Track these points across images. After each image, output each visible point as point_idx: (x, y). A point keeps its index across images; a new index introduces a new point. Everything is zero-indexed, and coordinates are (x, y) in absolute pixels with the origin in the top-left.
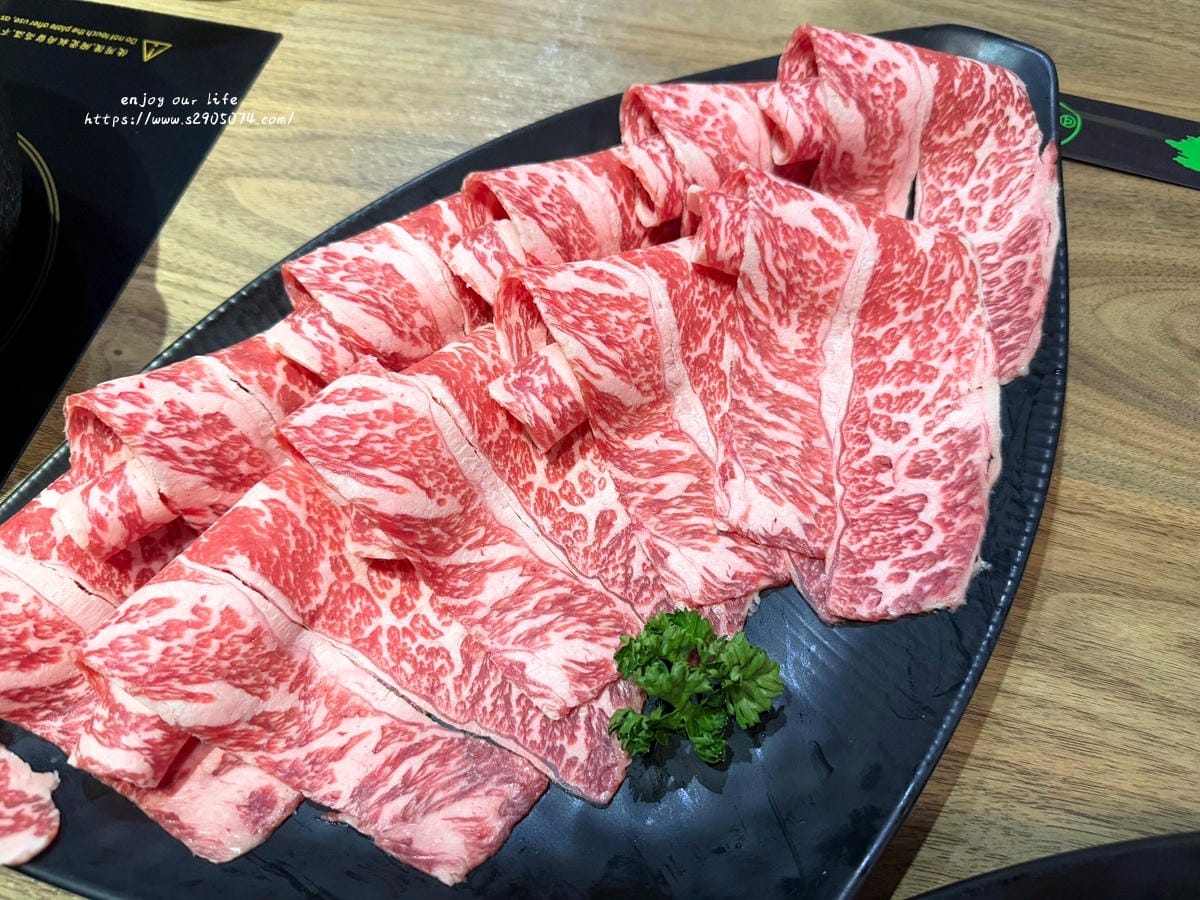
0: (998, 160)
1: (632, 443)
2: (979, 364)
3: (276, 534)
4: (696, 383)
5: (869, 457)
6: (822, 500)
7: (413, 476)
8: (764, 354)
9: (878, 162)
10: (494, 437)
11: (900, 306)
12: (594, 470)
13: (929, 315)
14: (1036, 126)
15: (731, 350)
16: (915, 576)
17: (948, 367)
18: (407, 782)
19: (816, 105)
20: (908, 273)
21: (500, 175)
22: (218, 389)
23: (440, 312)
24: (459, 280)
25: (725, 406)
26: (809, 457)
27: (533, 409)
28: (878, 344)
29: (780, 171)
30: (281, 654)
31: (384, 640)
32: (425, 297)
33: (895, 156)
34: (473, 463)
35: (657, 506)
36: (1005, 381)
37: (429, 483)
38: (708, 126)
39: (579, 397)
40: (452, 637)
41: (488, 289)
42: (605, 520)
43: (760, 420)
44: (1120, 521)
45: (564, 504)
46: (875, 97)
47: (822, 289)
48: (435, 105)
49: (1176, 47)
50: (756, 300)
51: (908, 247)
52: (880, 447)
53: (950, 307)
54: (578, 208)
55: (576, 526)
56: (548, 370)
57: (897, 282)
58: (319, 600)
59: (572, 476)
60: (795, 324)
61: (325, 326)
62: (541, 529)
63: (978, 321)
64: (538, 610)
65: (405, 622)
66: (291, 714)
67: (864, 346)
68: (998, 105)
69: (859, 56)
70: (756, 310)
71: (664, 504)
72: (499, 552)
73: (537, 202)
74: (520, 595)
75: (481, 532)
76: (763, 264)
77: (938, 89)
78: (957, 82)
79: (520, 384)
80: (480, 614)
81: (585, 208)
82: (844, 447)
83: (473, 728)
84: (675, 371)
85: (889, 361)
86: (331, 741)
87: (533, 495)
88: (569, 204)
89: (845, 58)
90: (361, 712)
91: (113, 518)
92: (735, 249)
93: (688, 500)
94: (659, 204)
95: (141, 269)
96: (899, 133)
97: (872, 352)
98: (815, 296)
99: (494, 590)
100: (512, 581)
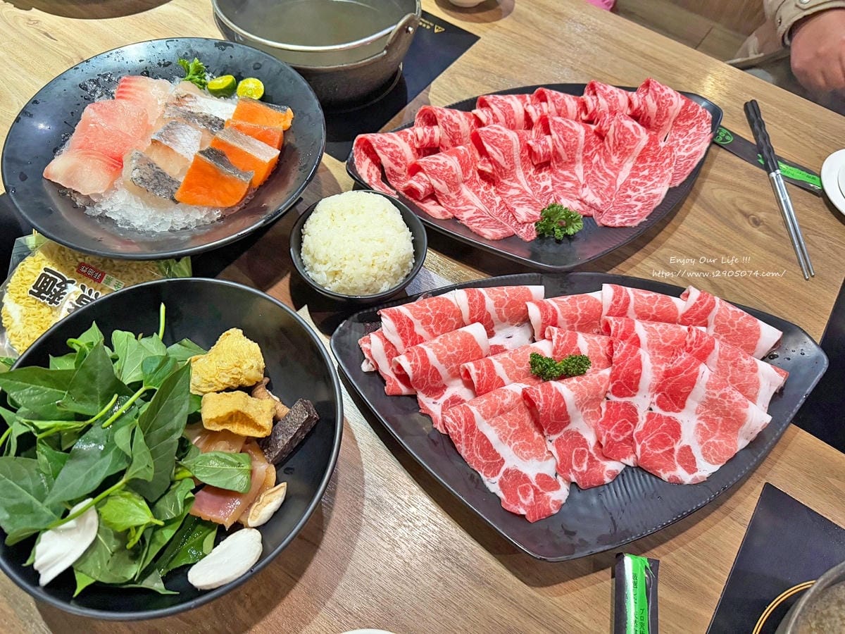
0: (695, 134)
1: (560, 171)
2: (666, 181)
3: (464, 157)
4: (583, 163)
5: (625, 194)
6: (608, 200)
7: (503, 153)
8: (606, 161)
9: (658, 123)
10: (524, 155)
11: (649, 160)
12: (547, 176)
13: (656, 165)
14: (710, 128)
15: (597, 158)
16: (626, 219)
17: (657, 180)
18: (480, 222)
19: (645, 100)
20: (654, 151)
21: (548, 90)
22: (460, 119)
23: (518, 122)
24: (526, 113)
25: (590, 172)
26: (608, 189)
27: (538, 148)
28: (640, 169)
29: (629, 115)
30: (457, 184)
31: (481, 194)
32: (516, 116)
33: (664, 123)
34: (517, 160)
35: (561, 188)
36: (671, 187)
37: (506, 158)
38: (610, 97)
39: (551, 151)
40: (498, 199)
41: (535, 118)
42: (546, 188)
43: (598, 177)
44: (694, 239)
45: (536, 181)
46: (662, 103)
47: (628, 147)
48: (525, 73)
49: (780, 130)
50: (609, 145)
51: (656, 143)
52: (629, 192)
53: (663, 165)
54: (566, 107)
55: (537, 187)
56: (546, 141)
57: (650, 153)
58: (468, 178)
59: (540, 175)
60: (618, 156)
61: (490, 112)
62: (528, 184)
63: (670, 171)
64: (522, 200)
65: (487, 192)
66: (454, 200)
67: (635, 168)
68: (700, 119)
69: (662, 90)
70: (608, 148)
71: (564, 188)
72: (516, 185)
73: (556, 100)
74: (518, 196)
75: (512, 179)
76: (614, 134)
77: (683, 107)
78: (690, 107)
79: (537, 142)
80: (507, 196)
81: (568, 107)
82: (619, 190)
83: (498, 219)
84: (579, 157)
85: (641, 174)
86: (463, 208)
87: (528, 176)
88: (564, 104)
89: (658, 89)
90: (472, 205)
91: (428, 136)
92: (607, 128)
93: (571, 190)
94: (589, 112)
95: (425, 91)
96: (666, 117)
97: (637, 170)
98: (626, 149)
99: (512, 192)
100: (517, 192)
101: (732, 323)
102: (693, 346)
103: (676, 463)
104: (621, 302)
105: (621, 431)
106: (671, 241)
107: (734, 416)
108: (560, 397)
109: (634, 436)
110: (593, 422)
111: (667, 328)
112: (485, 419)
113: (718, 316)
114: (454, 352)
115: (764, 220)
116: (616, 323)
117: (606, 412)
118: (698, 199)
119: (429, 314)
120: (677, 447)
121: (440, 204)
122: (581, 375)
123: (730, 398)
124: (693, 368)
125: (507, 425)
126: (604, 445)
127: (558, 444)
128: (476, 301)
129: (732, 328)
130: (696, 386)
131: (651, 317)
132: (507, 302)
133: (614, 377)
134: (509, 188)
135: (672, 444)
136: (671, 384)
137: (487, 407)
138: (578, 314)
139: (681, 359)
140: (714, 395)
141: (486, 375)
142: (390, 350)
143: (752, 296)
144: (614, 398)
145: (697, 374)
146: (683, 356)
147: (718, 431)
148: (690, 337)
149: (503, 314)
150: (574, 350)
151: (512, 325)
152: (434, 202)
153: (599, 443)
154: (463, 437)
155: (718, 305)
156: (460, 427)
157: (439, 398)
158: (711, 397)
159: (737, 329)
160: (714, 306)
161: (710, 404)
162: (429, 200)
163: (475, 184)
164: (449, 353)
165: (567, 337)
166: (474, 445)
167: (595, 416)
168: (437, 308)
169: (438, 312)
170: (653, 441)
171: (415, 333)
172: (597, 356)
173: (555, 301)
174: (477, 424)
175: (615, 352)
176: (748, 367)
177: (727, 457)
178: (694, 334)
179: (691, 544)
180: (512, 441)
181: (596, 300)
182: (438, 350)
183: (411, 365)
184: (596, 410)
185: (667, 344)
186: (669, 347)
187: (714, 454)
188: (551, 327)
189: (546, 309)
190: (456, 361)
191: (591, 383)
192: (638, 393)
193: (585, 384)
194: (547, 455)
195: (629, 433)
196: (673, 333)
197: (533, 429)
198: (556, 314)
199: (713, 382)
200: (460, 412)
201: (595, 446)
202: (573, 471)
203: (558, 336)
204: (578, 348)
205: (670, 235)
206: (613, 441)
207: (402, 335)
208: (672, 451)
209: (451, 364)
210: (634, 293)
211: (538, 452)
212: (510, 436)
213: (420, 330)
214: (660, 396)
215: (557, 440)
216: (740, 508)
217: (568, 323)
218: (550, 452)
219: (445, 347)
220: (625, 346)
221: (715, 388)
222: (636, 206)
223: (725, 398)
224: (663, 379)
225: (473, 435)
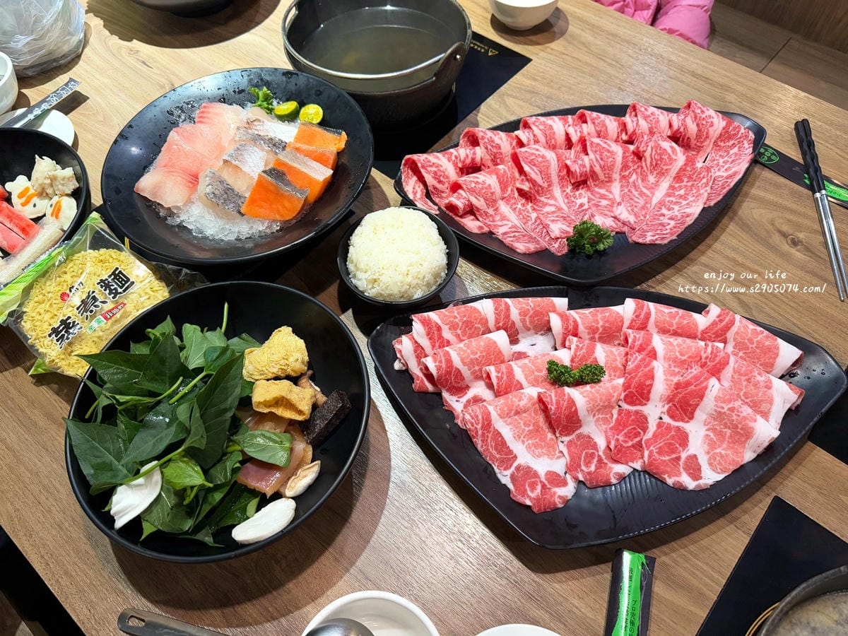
0: (736, 155)
1: (597, 189)
2: (700, 201)
3: (503, 176)
4: (621, 182)
5: (659, 213)
6: (642, 218)
7: (541, 172)
8: (643, 180)
9: (698, 144)
10: (562, 174)
11: (686, 180)
12: (583, 193)
13: (693, 185)
14: (751, 149)
15: (634, 177)
16: (657, 236)
17: (691, 199)
18: (514, 236)
19: (685, 121)
20: (691, 171)
21: (589, 112)
22: (502, 139)
23: (558, 142)
24: (567, 134)
25: (626, 190)
26: (643, 208)
27: (575, 168)
28: (676, 188)
29: (669, 137)
30: (495, 201)
31: (517, 210)
32: (556, 137)
33: (704, 144)
34: (555, 178)
35: (597, 206)
36: (705, 206)
37: (544, 177)
38: (651, 119)
39: (588, 170)
40: (534, 215)
41: (574, 139)
42: (582, 205)
43: (634, 196)
44: (727, 258)
45: (572, 198)
46: (703, 124)
47: (665, 167)
48: (573, 94)
50: (646, 164)
51: (693, 164)
52: (664, 211)
53: (700, 185)
54: (606, 128)
55: (573, 204)
56: (583, 160)
57: (687, 173)
58: (506, 195)
59: (577, 193)
60: (654, 176)
61: (531, 134)
62: (564, 202)
63: (706, 191)
64: (557, 217)
65: (524, 208)
66: (491, 215)
67: (671, 187)
68: (742, 139)
69: (703, 112)
70: (645, 168)
71: (600, 206)
72: (552, 202)
73: (596, 122)
74: (553, 212)
75: (549, 196)
76: (651, 154)
77: (724, 128)
78: (731, 128)
79: (575, 162)
80: (542, 212)
81: (608, 128)
82: (654, 208)
83: (532, 234)
84: (616, 176)
85: (677, 193)
86: (500, 223)
87: (565, 193)
88: (604, 125)
89: (699, 111)
90: (508, 220)
91: (470, 157)
92: (645, 149)
93: (606, 207)
94: (629, 133)
96: (707, 137)
97: (673, 190)
98: (663, 169)
99: (548, 209)
100: (553, 209)
101: (751, 341)
102: (708, 360)
103: (682, 470)
104: (642, 316)
105: (629, 437)
106: (703, 259)
107: (741, 429)
108: (572, 402)
109: (643, 443)
110: (604, 427)
111: (685, 342)
112: (501, 418)
113: (737, 333)
114: (477, 356)
115: (804, 240)
116: (634, 336)
117: (617, 419)
118: (736, 218)
119: (457, 320)
120: (684, 455)
121: (478, 220)
122: (595, 383)
123: (738, 411)
124: (702, 382)
125: (522, 424)
126: (613, 449)
127: (569, 445)
128: (502, 310)
129: (750, 346)
130: (704, 399)
131: (672, 332)
132: (532, 312)
133: (626, 386)
134: (546, 204)
135: (679, 453)
136: (681, 396)
137: (503, 408)
138: (599, 326)
139: (691, 373)
140: (723, 408)
141: (505, 377)
142: (419, 351)
143: (781, 315)
144: (625, 406)
145: (706, 388)
146: (693, 370)
147: (726, 442)
148: (705, 352)
149: (528, 323)
150: (591, 360)
151: (536, 333)
152: (472, 217)
153: (608, 447)
154: (480, 433)
155: (737, 323)
156: (477, 424)
157: (461, 397)
158: (720, 410)
159: (756, 347)
160: (734, 324)
161: (719, 416)
162: (469, 215)
163: (513, 201)
164: (472, 356)
165: (585, 347)
166: (489, 441)
167: (606, 421)
168: (465, 316)
169: (465, 319)
170: (660, 447)
171: (443, 337)
172: (613, 366)
173: (577, 313)
174: (493, 422)
175: (629, 363)
176: (762, 384)
177: (732, 468)
178: (709, 350)
179: (692, 548)
180: (525, 440)
181: (618, 313)
182: (462, 353)
183: (436, 366)
184: (608, 416)
185: (683, 358)
186: (685, 360)
187: (720, 463)
188: (571, 337)
189: (568, 320)
190: (478, 365)
191: (604, 391)
192: (649, 402)
193: (598, 391)
194: (558, 455)
195: (638, 439)
196: (690, 347)
197: (547, 430)
198: (577, 326)
199: (721, 396)
200: (478, 411)
201: (605, 450)
202: (582, 470)
203: (577, 346)
204: (596, 358)
205: (703, 253)
206: (621, 445)
207: (430, 339)
208: (679, 458)
209: (474, 367)
210: (656, 308)
211: (551, 451)
212: (524, 435)
213: (447, 334)
214: (670, 407)
215: (568, 442)
216: (745, 518)
217: (589, 334)
218: (561, 452)
219: (469, 351)
220: (639, 358)
221: (724, 402)
222: (669, 224)
223: (733, 412)
224: (673, 391)
225: (489, 432)
